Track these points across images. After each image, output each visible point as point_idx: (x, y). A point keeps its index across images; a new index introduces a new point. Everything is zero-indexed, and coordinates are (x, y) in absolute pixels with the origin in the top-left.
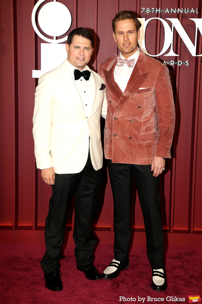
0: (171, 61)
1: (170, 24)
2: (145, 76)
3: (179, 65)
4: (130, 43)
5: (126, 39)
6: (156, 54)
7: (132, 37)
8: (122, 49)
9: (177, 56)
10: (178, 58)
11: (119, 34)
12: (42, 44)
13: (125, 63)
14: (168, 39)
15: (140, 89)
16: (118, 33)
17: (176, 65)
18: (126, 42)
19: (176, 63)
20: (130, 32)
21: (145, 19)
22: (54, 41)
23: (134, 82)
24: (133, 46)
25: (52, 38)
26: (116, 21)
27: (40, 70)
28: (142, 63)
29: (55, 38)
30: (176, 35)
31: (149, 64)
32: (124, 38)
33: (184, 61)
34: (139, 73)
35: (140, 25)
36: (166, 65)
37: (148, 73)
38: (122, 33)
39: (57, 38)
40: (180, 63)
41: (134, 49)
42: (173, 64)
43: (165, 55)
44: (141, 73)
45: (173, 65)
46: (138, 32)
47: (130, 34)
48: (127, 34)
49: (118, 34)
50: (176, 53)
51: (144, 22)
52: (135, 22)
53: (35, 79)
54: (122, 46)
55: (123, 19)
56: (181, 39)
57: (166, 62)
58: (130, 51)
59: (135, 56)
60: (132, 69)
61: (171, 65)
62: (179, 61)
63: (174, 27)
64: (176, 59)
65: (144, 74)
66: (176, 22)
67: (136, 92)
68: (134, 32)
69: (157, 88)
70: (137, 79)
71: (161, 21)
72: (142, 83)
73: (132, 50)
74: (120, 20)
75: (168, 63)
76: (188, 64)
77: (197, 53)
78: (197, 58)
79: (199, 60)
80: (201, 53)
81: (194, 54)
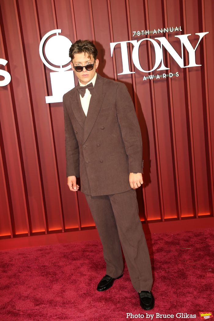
0: (164, 74)
1: (159, 43)
3: (170, 77)
6: (149, 70)
9: (168, 70)
14: (159, 56)
17: (168, 78)
19: (168, 76)
21: (136, 41)
22: (61, 69)
25: (59, 67)
27: (52, 95)
29: (61, 67)
30: (165, 51)
33: (174, 73)
35: (133, 47)
36: (159, 78)
39: (63, 67)
42: (165, 77)
43: (157, 70)
45: (166, 77)
51: (136, 44)
53: (48, 104)
56: (170, 54)
61: (164, 78)
62: (170, 74)
63: (162, 45)
64: (167, 72)
66: (164, 41)
71: (150, 41)
75: (161, 76)
76: (178, 75)
77: (185, 65)
78: (185, 69)
79: (187, 70)
80: (188, 64)
81: (182, 65)
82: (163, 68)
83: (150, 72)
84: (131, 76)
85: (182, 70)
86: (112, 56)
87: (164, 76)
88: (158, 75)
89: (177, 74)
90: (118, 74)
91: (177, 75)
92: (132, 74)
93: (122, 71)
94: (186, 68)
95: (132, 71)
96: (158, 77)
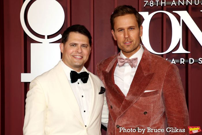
0: (181, 59)
2: (151, 76)
3: (190, 63)
4: (131, 41)
5: (127, 36)
6: (162, 52)
7: (133, 34)
8: (122, 47)
9: (188, 53)
10: (189, 56)
11: (119, 31)
12: (32, 44)
13: (126, 63)
15: (146, 91)
16: (118, 29)
17: (187, 64)
18: (126, 40)
19: (187, 61)
20: (132, 29)
21: (148, 13)
22: (46, 41)
23: (138, 84)
24: (136, 44)
25: (43, 37)
26: (115, 17)
27: (30, 73)
28: (147, 62)
29: (46, 37)
30: (186, 30)
31: (154, 63)
32: (125, 35)
33: (196, 58)
34: (143, 74)
36: (175, 63)
37: (153, 73)
38: (121, 30)
41: (136, 47)
42: (183, 62)
44: (145, 74)
45: (184, 63)
46: (141, 28)
47: (131, 30)
48: (128, 31)
49: (117, 31)
50: (187, 50)
52: (136, 17)
53: (24, 83)
54: (122, 44)
55: (123, 14)
56: (192, 33)
57: (175, 60)
58: (132, 50)
59: (138, 55)
60: (135, 69)
61: (181, 63)
62: (190, 59)
63: (183, 20)
64: (186, 56)
65: (149, 75)
67: (141, 95)
68: (136, 28)
69: (166, 90)
70: (141, 81)
71: (167, 15)
72: (147, 85)
73: (134, 48)
74: (119, 16)
75: (178, 61)
82: (181, 50)
83: (163, 55)
87: (182, 61)
88: (173, 59)
91: (201, 62)
96: (173, 62)
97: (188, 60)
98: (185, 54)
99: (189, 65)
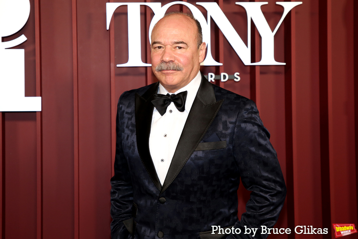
0: (209, 74)
1: (204, 12)
3: (222, 80)
9: (217, 67)
10: (221, 69)
17: (218, 81)
19: (218, 78)
30: (215, 29)
33: (231, 73)
39: (4, 39)
40: (225, 77)
42: (213, 79)
45: (213, 81)
50: (217, 59)
51: (159, 10)
56: (224, 36)
62: (222, 74)
64: (217, 70)
76: (239, 79)
77: (253, 60)
78: (253, 68)
79: (258, 71)
80: (260, 60)
81: (247, 60)
82: (210, 61)
84: (143, 71)
85: (248, 70)
86: (108, 28)
87: (211, 77)
89: (237, 77)
90: (118, 66)
91: (237, 79)
92: (146, 67)
93: (126, 61)
94: (255, 66)
95: (146, 62)
97: (219, 76)
98: (214, 67)
99: (221, 84)
